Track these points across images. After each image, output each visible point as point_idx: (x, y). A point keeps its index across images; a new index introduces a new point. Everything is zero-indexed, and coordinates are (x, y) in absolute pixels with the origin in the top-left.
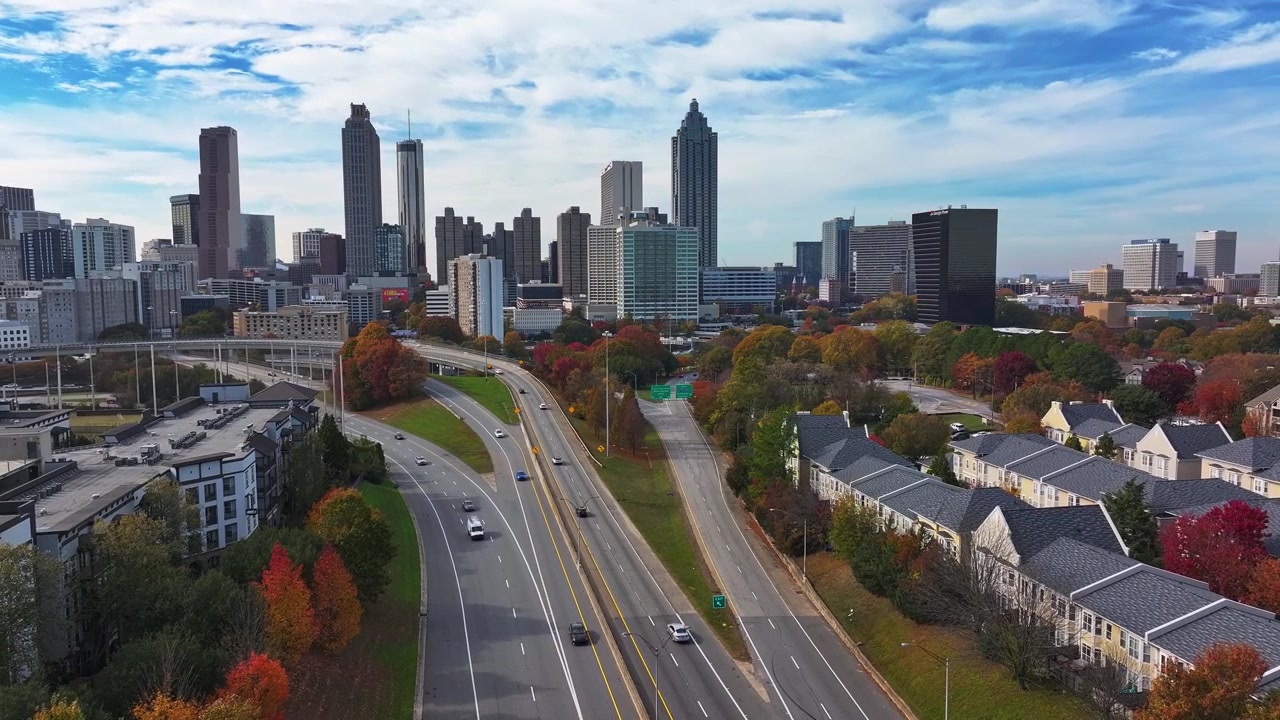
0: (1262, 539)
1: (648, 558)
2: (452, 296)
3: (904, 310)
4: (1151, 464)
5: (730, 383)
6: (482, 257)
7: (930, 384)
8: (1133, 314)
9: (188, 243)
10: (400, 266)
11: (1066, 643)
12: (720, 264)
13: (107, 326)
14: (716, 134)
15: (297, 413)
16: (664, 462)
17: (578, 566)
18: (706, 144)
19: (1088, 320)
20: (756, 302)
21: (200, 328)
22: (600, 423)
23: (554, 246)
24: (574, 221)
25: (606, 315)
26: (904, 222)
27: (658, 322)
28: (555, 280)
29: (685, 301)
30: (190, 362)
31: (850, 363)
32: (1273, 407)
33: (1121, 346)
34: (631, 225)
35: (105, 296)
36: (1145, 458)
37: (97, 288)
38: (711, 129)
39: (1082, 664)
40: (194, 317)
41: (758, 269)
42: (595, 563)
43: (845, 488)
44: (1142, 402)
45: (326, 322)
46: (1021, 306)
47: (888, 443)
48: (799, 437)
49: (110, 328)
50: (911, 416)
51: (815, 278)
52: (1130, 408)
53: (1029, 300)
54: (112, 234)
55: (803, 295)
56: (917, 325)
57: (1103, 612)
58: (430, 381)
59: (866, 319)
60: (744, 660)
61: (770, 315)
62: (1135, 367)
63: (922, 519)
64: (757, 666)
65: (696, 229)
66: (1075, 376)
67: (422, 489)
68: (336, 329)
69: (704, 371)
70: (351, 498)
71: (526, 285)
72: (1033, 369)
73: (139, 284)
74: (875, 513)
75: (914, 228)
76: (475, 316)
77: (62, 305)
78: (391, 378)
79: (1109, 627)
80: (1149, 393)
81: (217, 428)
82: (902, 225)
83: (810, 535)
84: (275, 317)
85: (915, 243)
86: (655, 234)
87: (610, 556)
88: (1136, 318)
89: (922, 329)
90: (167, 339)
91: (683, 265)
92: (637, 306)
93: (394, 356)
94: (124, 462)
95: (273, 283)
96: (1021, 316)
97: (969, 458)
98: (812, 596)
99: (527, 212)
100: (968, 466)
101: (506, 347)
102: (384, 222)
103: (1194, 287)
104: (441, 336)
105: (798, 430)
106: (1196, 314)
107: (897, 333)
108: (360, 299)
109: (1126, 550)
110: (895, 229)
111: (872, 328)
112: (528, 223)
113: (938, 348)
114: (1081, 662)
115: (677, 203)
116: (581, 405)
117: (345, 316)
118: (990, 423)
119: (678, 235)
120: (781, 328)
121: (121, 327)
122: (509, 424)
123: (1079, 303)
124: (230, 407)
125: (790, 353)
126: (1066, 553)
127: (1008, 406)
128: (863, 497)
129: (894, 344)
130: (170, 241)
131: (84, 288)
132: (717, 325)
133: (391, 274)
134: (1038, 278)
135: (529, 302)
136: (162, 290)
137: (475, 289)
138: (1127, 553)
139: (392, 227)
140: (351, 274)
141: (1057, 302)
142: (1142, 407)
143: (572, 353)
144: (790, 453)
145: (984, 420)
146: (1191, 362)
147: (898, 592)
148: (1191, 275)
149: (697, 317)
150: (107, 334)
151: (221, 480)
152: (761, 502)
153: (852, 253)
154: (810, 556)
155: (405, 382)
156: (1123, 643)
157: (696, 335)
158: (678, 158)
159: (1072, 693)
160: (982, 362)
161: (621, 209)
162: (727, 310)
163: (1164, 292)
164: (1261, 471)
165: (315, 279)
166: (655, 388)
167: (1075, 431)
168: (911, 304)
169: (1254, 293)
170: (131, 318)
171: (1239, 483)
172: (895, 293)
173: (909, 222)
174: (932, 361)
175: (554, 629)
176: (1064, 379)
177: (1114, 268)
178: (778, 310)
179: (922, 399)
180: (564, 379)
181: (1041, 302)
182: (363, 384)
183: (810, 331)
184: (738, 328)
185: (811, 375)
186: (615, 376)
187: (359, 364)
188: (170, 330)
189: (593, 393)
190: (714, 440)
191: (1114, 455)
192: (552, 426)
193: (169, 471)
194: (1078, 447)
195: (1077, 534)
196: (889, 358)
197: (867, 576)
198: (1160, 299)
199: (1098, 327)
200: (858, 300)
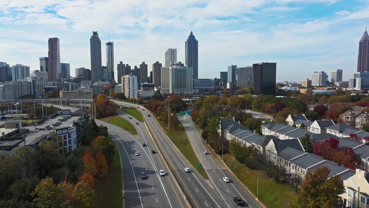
0: (338, 147)
1: (181, 156)
2: (122, 87)
3: (250, 91)
4: (314, 131)
5: (202, 110)
6: (131, 76)
7: (257, 111)
8: (314, 92)
9: (45, 72)
10: (107, 78)
11: (288, 173)
12: (199, 78)
13: (23, 95)
14: (198, 41)
15: (85, 118)
16: (184, 132)
17: (162, 158)
18: (195, 44)
19: (301, 94)
20: (209, 89)
21: (50, 96)
22: (166, 121)
23: (151, 73)
24: (157, 65)
25: (167, 92)
26: (251, 66)
27: (181, 94)
28: (152, 82)
29: (189, 88)
30: (49, 105)
31: (235, 105)
32: (347, 116)
33: (310, 101)
34: (174, 67)
35: (22, 86)
36: (312, 129)
37: (20, 84)
38: (196, 39)
39: (292, 178)
40: (48, 92)
41: (210, 79)
42: (167, 157)
43: (233, 137)
44: (313, 115)
45: (86, 94)
46: (283, 90)
47: (245, 125)
48: (221, 124)
49: (23, 96)
50: (251, 119)
51: (226, 82)
52: (310, 117)
53: (285, 88)
54: (23, 69)
55: (222, 87)
56: (254, 95)
57: (297, 164)
58: (118, 111)
59: (240, 94)
60: (207, 179)
61: (212, 92)
62: (312, 106)
63: (253, 143)
64: (210, 181)
65: (192, 68)
66: (296, 109)
67: (118, 139)
68: (89, 96)
69: (194, 108)
70: (104, 138)
71: (144, 84)
72: (284, 107)
73: (32, 83)
74: (241, 143)
75: (253, 68)
76: (129, 92)
77: (10, 89)
78: (107, 109)
79: (298, 168)
80: (315, 113)
81: (64, 121)
82: (250, 67)
83: (224, 149)
84: (72, 93)
85: (253, 72)
86: (181, 69)
87: (171, 155)
88: (314, 93)
89: (255, 96)
90: (40, 99)
91: (188, 78)
92: (175, 90)
93: (108, 103)
94: (41, 129)
95: (70, 83)
96: (283, 93)
97: (266, 129)
98: (224, 164)
99: (144, 63)
100: (266, 132)
101: (138, 101)
102: (102, 65)
103: (331, 85)
104: (120, 98)
105: (221, 122)
106: (331, 92)
107: (248, 97)
108: (96, 88)
109: (304, 150)
110: (248, 69)
111: (242, 96)
112: (144, 66)
113: (259, 101)
114: (291, 177)
115: (186, 60)
116: (161, 117)
117: (92, 92)
118: (273, 121)
119: (187, 70)
120: (216, 96)
121: (27, 95)
122: (141, 122)
123: (299, 89)
124: (66, 116)
125: (219, 103)
126: (289, 151)
127: (277, 116)
128: (238, 139)
129: (247, 100)
130: (39, 71)
131: (16, 84)
132: (198, 95)
133: (105, 80)
134: (288, 83)
135: (144, 89)
136: (38, 85)
137: (129, 85)
138: (304, 151)
139: (105, 67)
140: (93, 80)
141: (293, 89)
142: (313, 116)
143: (158, 102)
144: (219, 128)
145: (271, 120)
146: (327, 105)
147: (246, 162)
148: (330, 82)
149: (192, 93)
150: (23, 97)
151: (68, 134)
152: (211, 141)
153: (236, 75)
154: (224, 155)
155: (111, 110)
156: (301, 172)
157: (192, 98)
158: (187, 48)
159: (289, 184)
160: (271, 105)
161: (171, 62)
162: (201, 91)
163: (322, 86)
164: (341, 132)
165: (82, 82)
166: (181, 112)
167: (295, 123)
168: (253, 89)
169: (347, 87)
170: (29, 93)
171: (336, 135)
172: (248, 86)
173: (252, 66)
174: (258, 105)
175: (157, 173)
176: (293, 109)
177: (309, 79)
178: (215, 91)
179: (255, 115)
180: (156, 110)
181: (289, 89)
182: (99, 111)
183: (224, 97)
184: (204, 96)
185: (224, 109)
186: (170, 109)
187: (98, 105)
188: (41, 96)
189: (165, 113)
190: (198, 126)
191: (305, 129)
192: (153, 122)
193: (54, 131)
194: (295, 126)
195: (292, 146)
196: (246, 104)
197: (238, 158)
198: (321, 88)
199: (304, 96)
200: (238, 88)
